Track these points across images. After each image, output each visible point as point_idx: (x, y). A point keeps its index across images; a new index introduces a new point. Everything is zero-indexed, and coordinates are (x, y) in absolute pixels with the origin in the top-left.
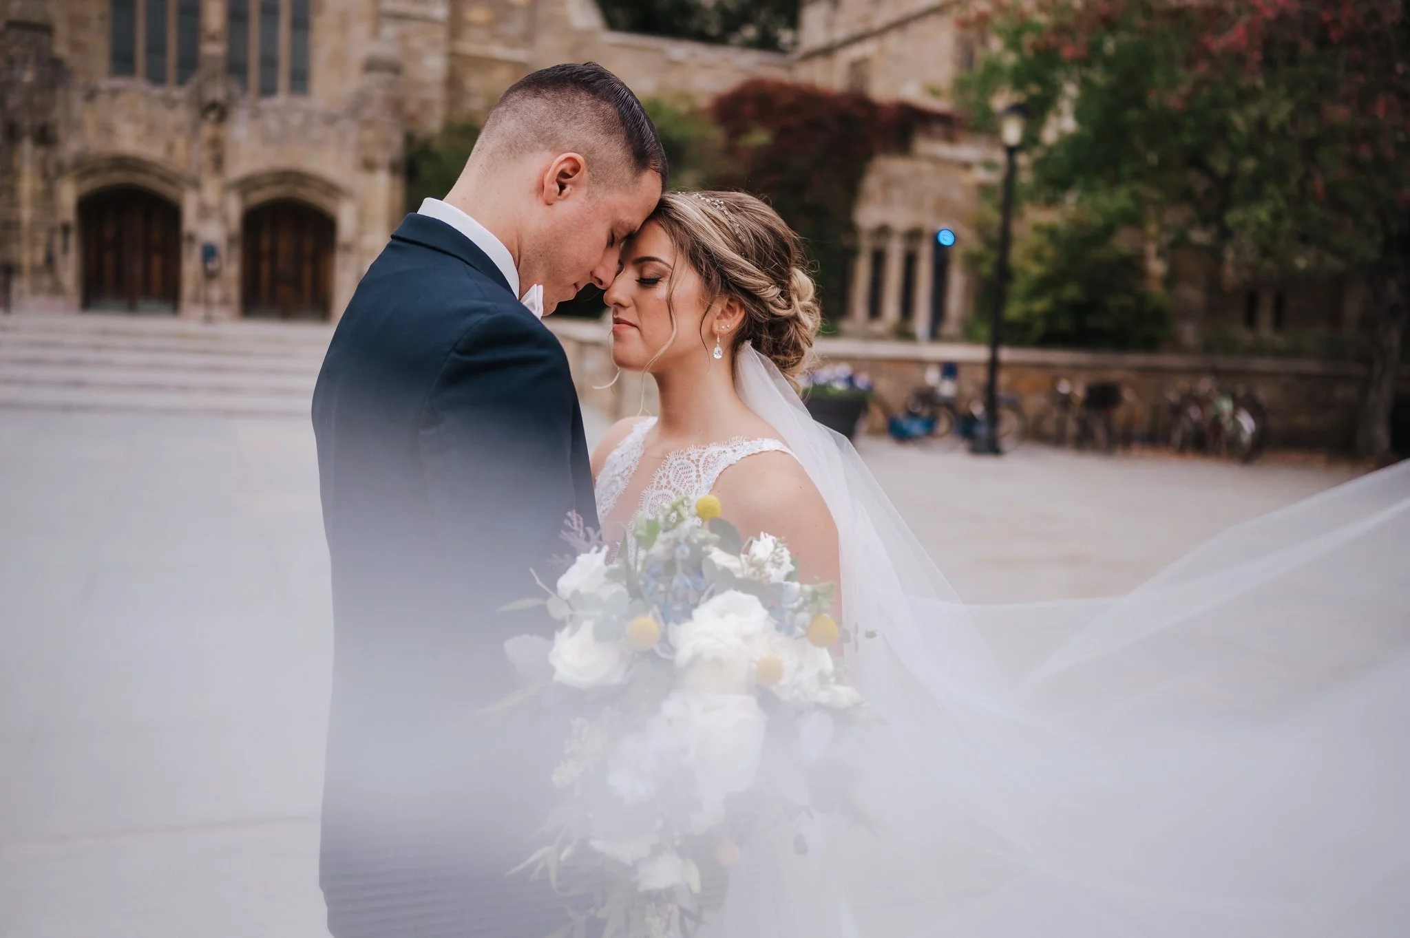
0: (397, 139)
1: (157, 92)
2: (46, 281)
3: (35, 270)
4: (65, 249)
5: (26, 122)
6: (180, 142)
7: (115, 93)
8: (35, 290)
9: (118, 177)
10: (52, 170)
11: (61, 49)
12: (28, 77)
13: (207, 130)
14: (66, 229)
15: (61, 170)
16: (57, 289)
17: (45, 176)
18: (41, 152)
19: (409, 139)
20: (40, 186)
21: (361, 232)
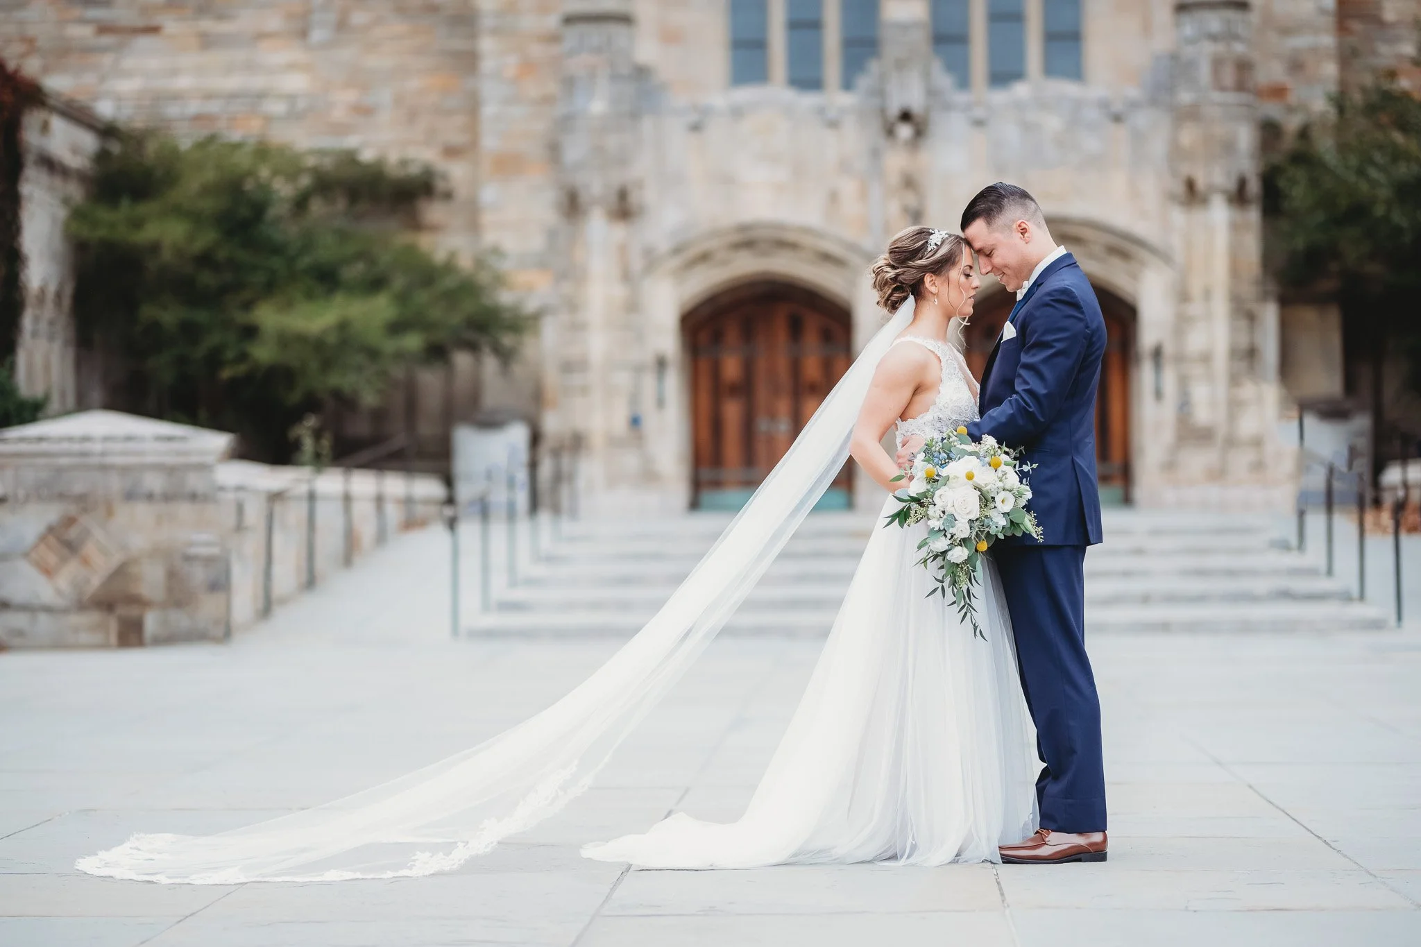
0: (1245, 137)
1: (808, 100)
2: (630, 461)
3: (613, 442)
4: (660, 403)
5: (595, 185)
6: (848, 188)
7: (737, 113)
8: (613, 481)
9: (747, 265)
10: (637, 264)
11: (646, 50)
12: (598, 106)
13: (896, 161)
14: (661, 364)
15: (651, 261)
16: (649, 476)
17: (626, 277)
18: (619, 232)
19: (1269, 131)
20: (619, 292)
21: (1182, 323)
